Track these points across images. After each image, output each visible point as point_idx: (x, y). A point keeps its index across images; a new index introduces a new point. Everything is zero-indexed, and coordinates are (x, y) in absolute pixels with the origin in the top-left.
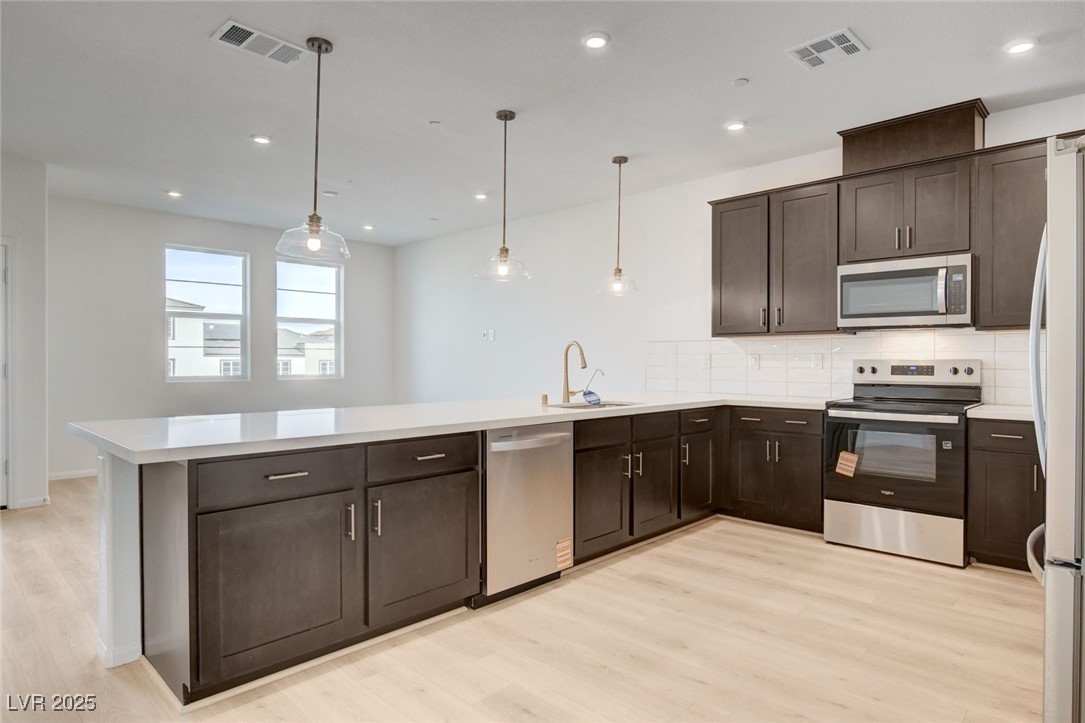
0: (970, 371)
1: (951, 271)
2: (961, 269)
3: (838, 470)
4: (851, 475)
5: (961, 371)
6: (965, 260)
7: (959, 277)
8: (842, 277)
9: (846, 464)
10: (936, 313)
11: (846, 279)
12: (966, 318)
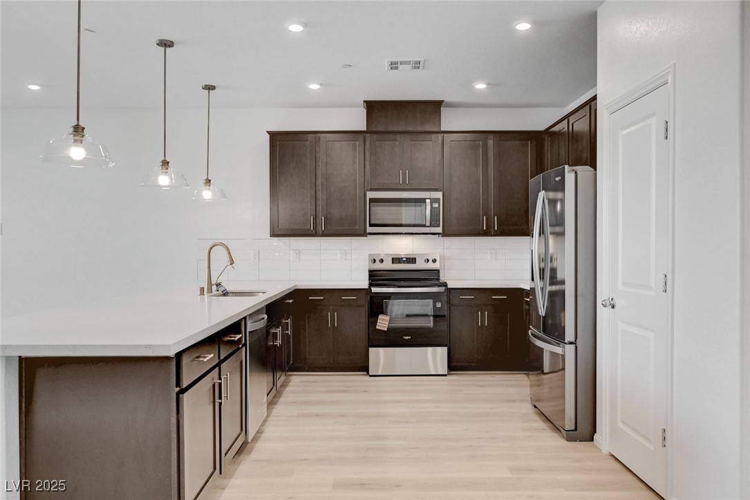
0: (434, 261)
1: (433, 201)
2: (437, 200)
3: (377, 327)
4: (386, 329)
5: (431, 261)
6: (439, 195)
7: (436, 205)
8: (370, 199)
9: (383, 323)
10: (424, 226)
11: (372, 200)
12: (439, 230)
